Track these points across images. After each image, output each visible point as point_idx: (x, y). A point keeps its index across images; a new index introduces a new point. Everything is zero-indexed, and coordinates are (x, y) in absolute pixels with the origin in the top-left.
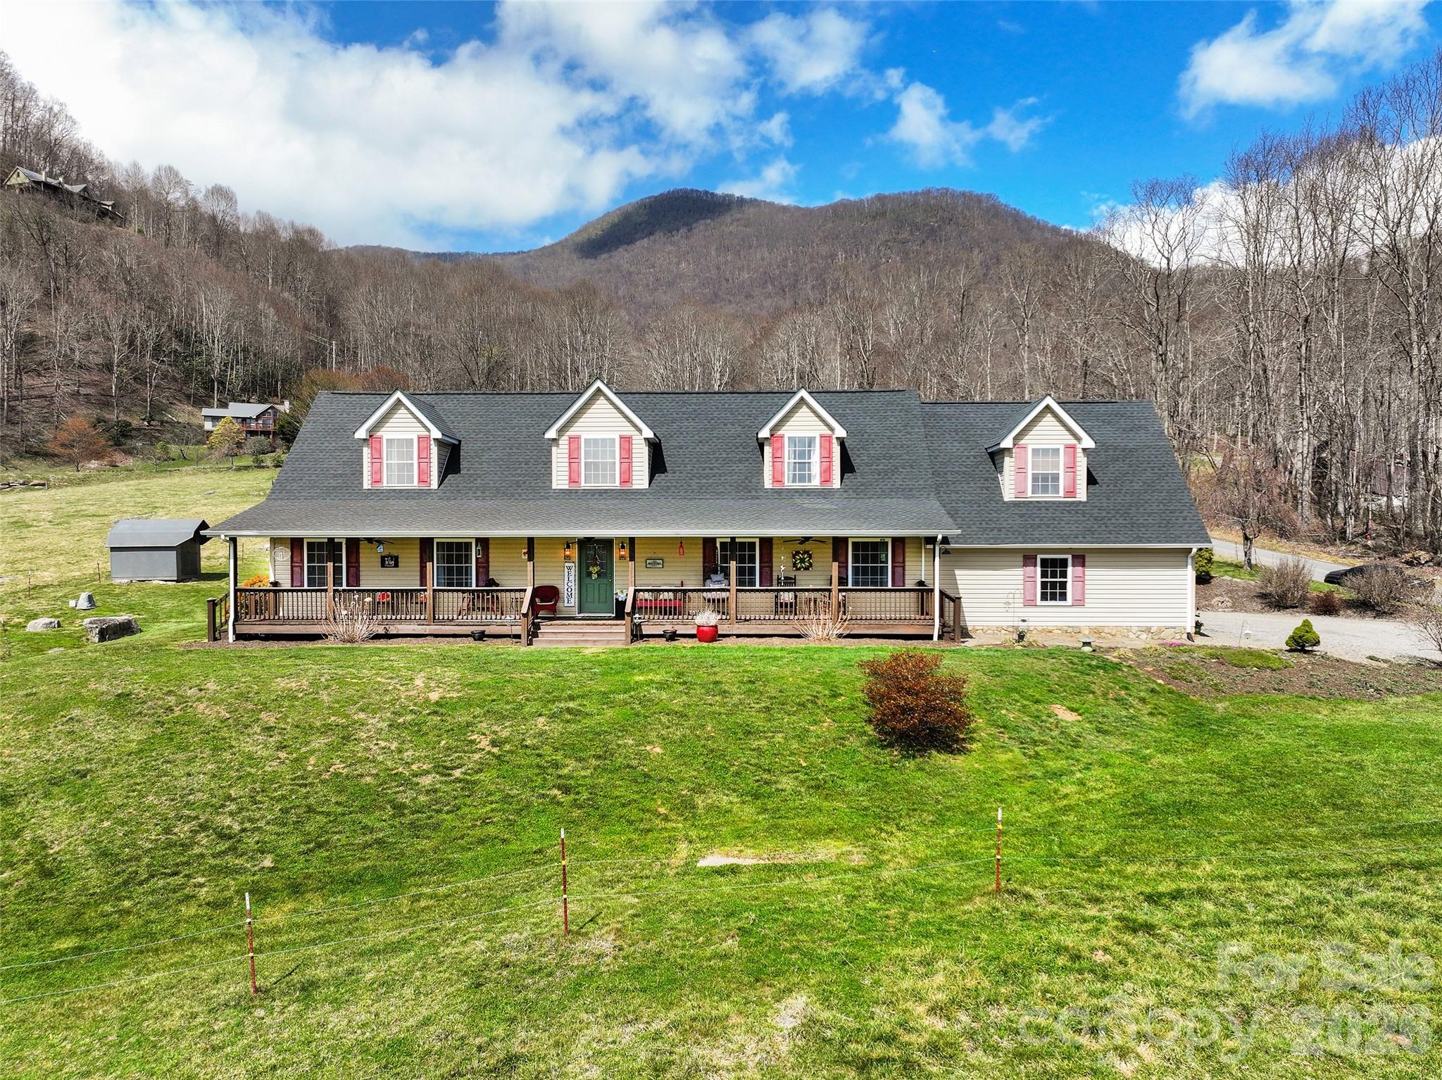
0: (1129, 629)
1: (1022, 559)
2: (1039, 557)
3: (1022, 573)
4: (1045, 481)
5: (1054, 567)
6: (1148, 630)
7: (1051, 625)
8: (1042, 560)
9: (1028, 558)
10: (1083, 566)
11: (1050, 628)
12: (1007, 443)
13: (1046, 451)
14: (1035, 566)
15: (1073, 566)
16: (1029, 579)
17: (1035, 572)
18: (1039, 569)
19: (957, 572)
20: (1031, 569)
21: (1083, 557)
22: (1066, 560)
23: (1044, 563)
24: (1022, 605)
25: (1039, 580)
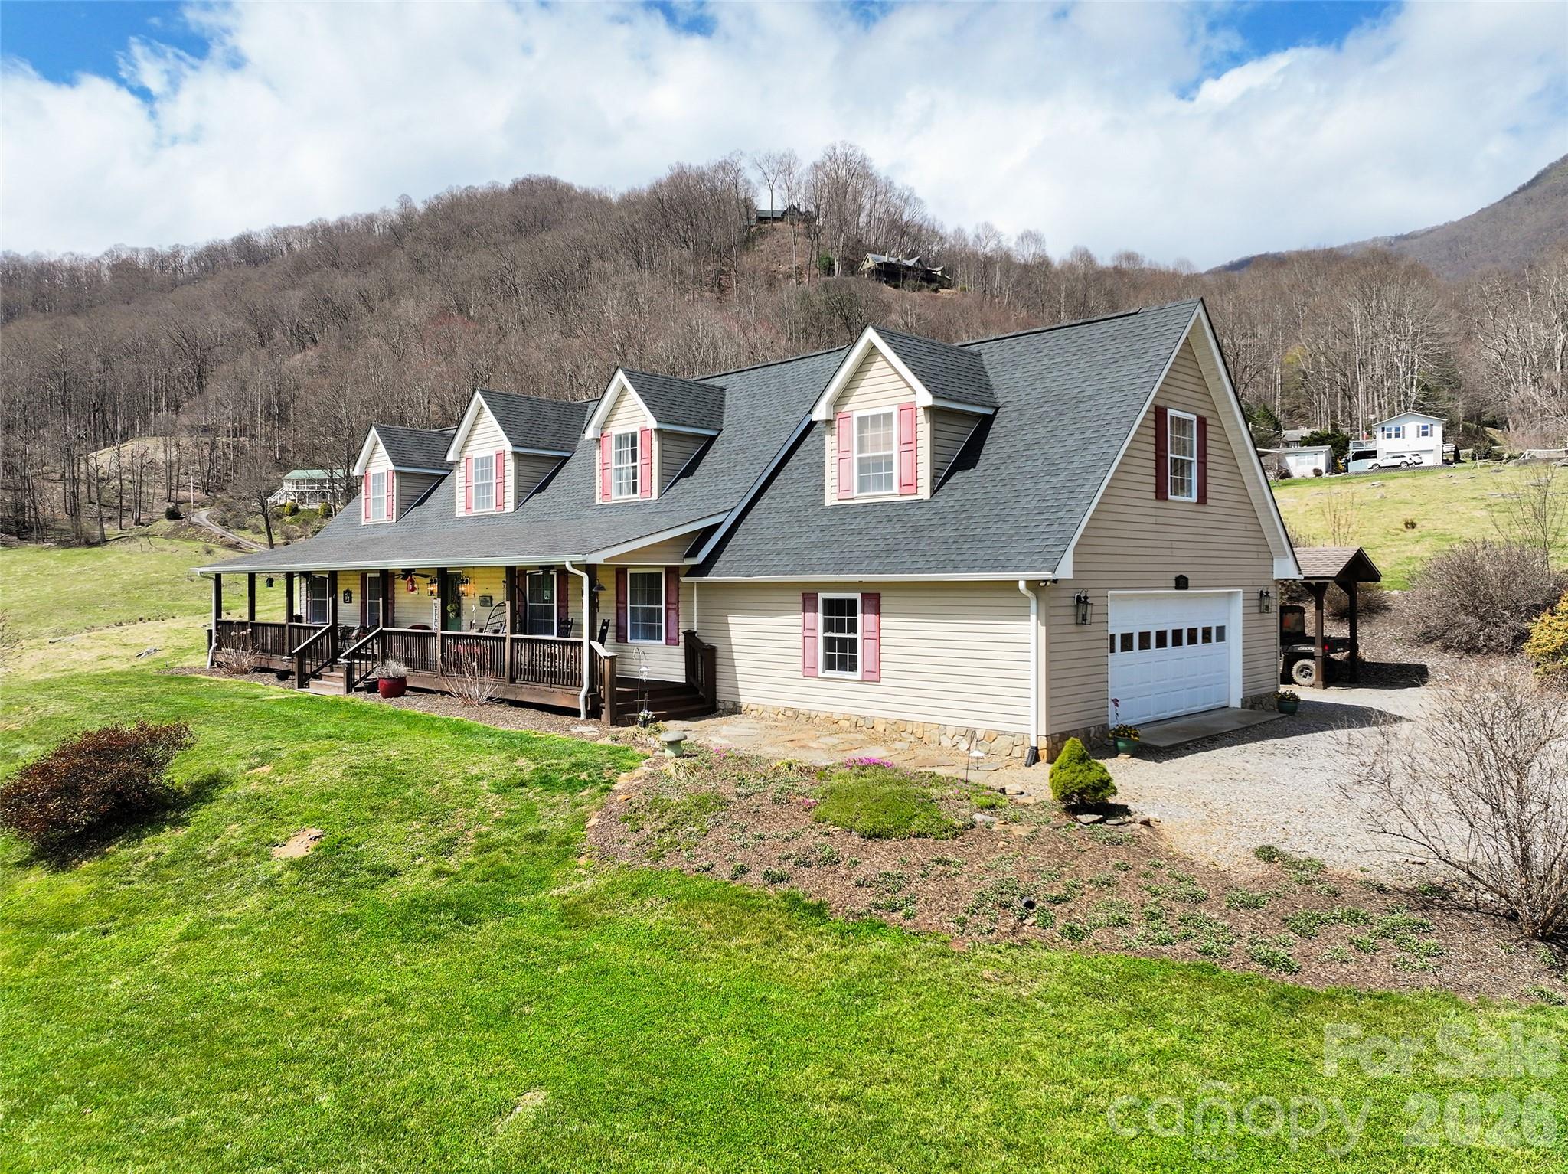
0: (941, 729)
1: (800, 599)
2: (821, 596)
3: (800, 622)
4: (874, 469)
5: (840, 613)
6: (971, 734)
7: (837, 711)
8: (826, 602)
9: (808, 601)
10: (878, 612)
11: (836, 717)
12: (820, 414)
13: (875, 418)
14: (816, 611)
15: (863, 612)
16: (807, 633)
17: (816, 621)
18: (820, 616)
19: (731, 619)
20: (809, 615)
21: (878, 597)
22: (855, 601)
23: (831, 606)
24: (800, 675)
25: (821, 634)
